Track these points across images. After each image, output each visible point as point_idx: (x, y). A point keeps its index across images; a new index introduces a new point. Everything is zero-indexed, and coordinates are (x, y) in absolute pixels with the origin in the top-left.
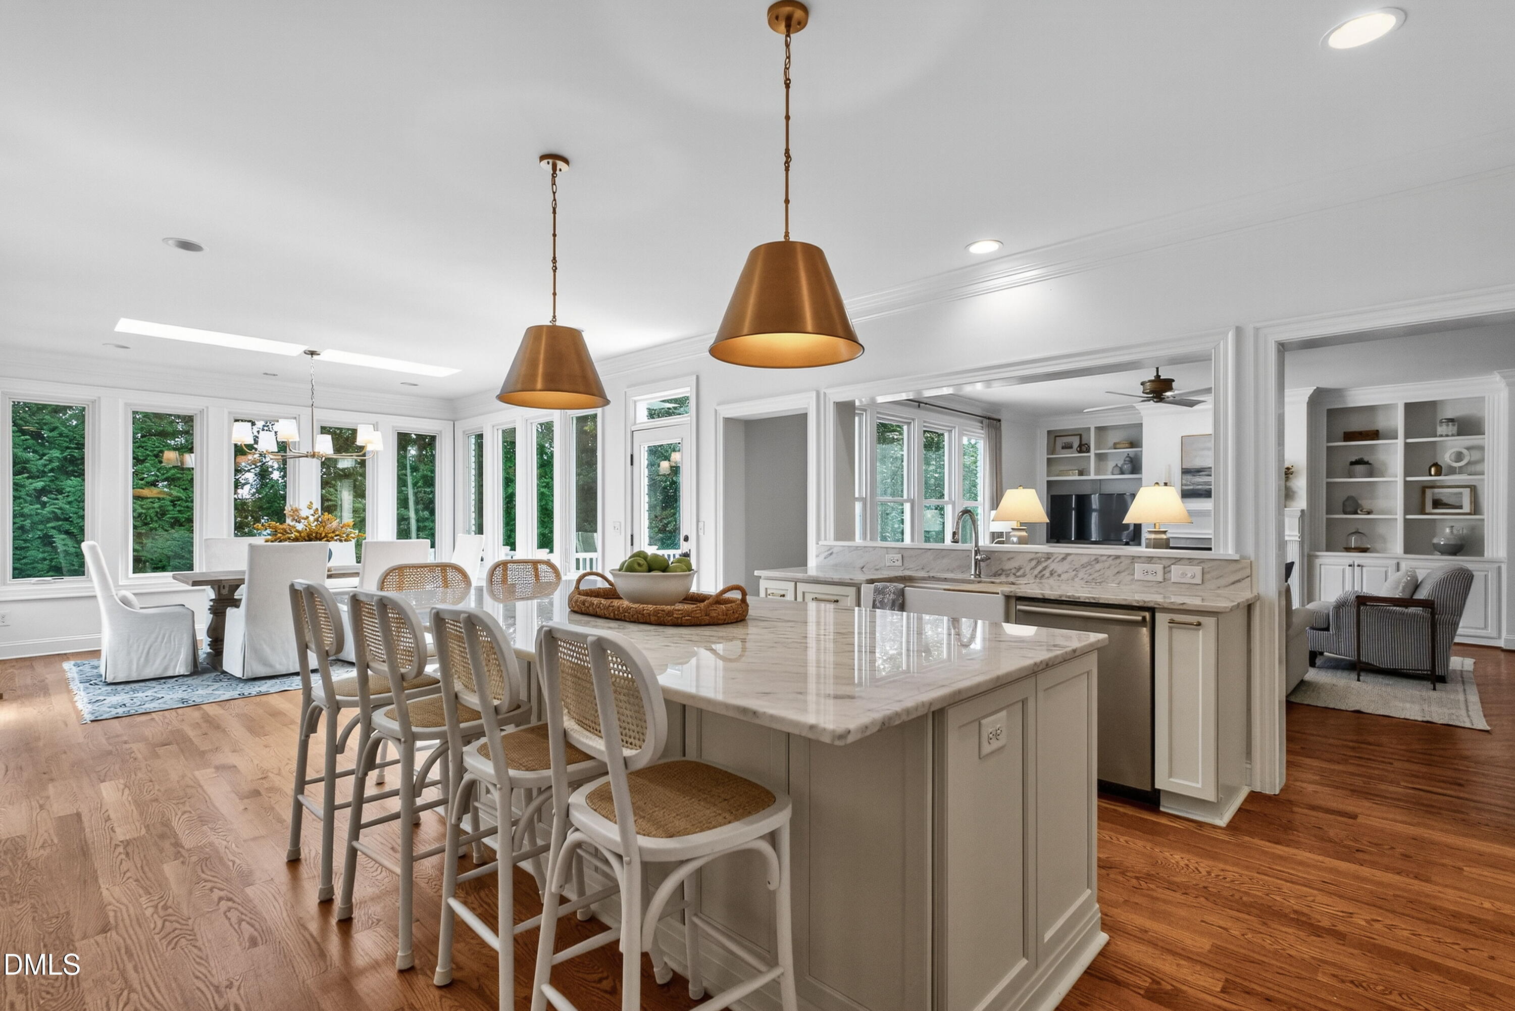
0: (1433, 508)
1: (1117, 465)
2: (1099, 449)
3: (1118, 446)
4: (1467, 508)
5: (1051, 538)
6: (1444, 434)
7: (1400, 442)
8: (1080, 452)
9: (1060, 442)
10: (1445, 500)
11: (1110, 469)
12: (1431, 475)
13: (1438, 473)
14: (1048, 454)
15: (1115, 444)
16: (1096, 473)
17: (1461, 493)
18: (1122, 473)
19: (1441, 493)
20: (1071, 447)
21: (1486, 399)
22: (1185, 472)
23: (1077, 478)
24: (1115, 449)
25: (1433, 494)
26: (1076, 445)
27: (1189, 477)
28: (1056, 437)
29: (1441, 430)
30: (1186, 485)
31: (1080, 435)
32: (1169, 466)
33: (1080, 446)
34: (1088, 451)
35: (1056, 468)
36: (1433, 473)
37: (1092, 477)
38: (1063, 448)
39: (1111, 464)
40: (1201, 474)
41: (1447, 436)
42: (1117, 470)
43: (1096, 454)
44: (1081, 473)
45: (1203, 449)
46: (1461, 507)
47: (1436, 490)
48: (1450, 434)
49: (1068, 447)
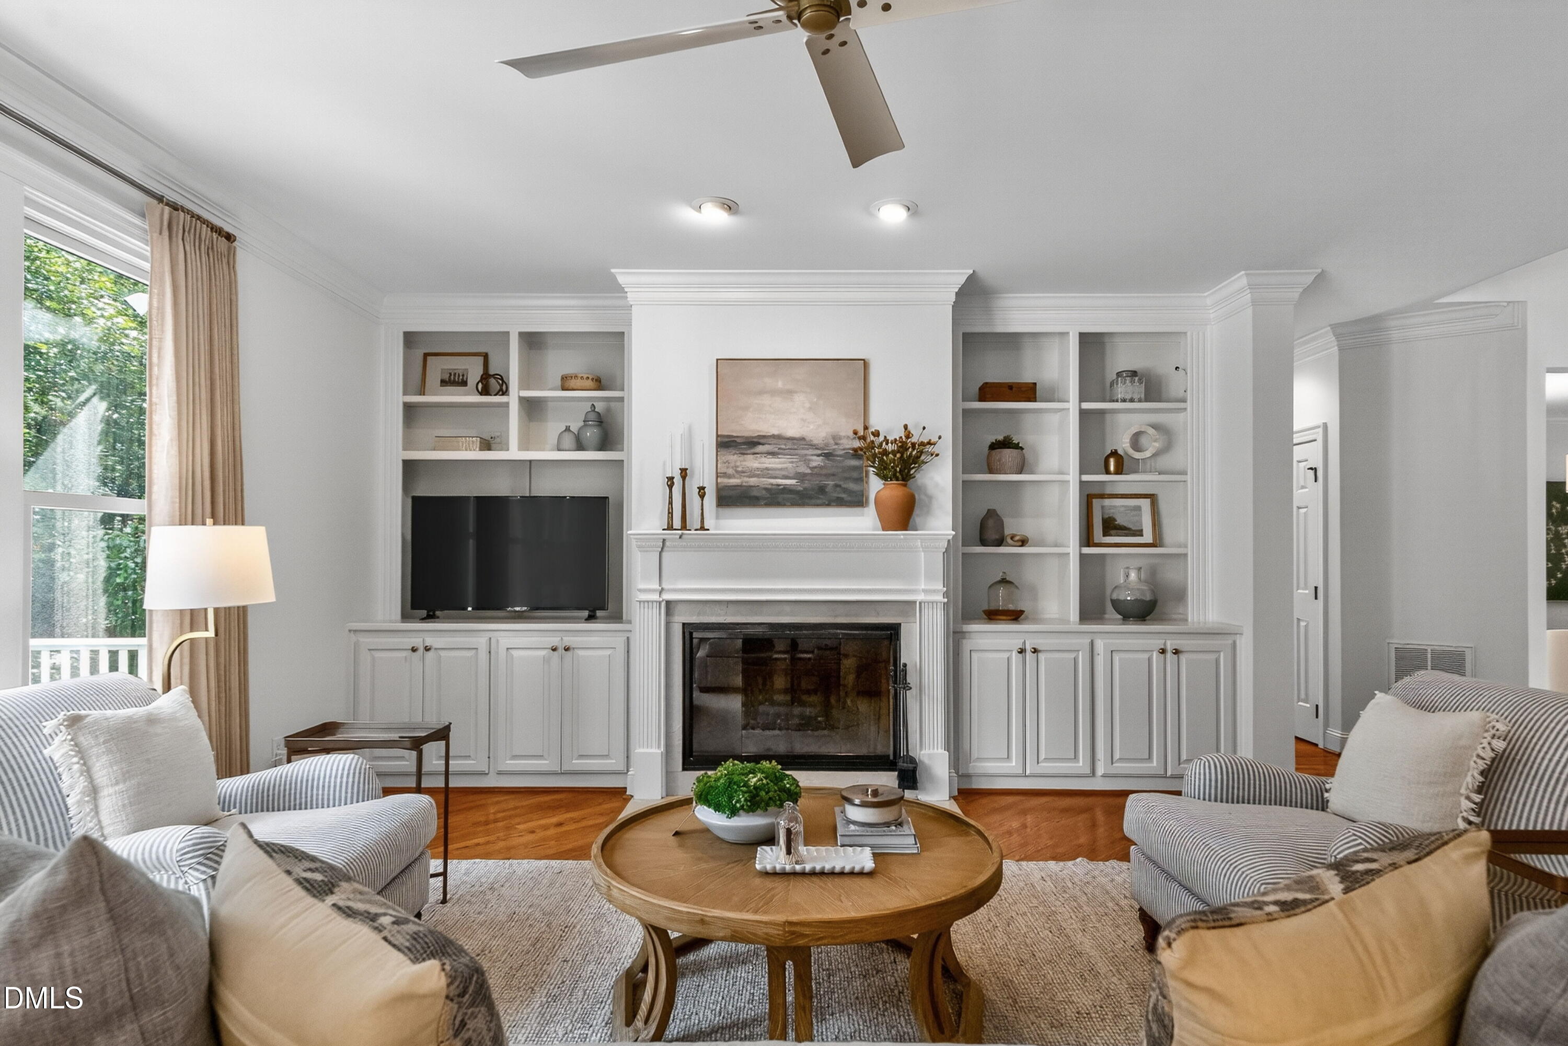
0: (1104, 535)
1: (568, 429)
2: (528, 389)
3: (573, 383)
4: (1148, 537)
5: (415, 606)
6: (1128, 397)
7: (1072, 405)
8: (485, 392)
9: (437, 368)
10: (1120, 520)
11: (552, 438)
12: (1107, 472)
13: (1119, 471)
14: (405, 393)
15: (564, 378)
16: (523, 446)
17: (1138, 508)
18: (580, 447)
19: (1115, 507)
20: (464, 383)
21: (1189, 334)
22: (725, 443)
23: (476, 455)
24: (564, 389)
25: (1103, 507)
26: (475, 373)
27: (733, 458)
28: (426, 355)
29: (1121, 390)
30: (725, 475)
31: (486, 357)
32: (690, 429)
33: (486, 377)
34: (504, 392)
35: (425, 433)
36: (1112, 468)
37: (514, 453)
38: (444, 383)
39: (553, 428)
40: (760, 448)
41: (1132, 400)
42: (568, 440)
43: (524, 401)
44: (487, 445)
45: (761, 393)
46: (1140, 533)
47: (1107, 502)
48: (1136, 397)
49: (455, 381)
